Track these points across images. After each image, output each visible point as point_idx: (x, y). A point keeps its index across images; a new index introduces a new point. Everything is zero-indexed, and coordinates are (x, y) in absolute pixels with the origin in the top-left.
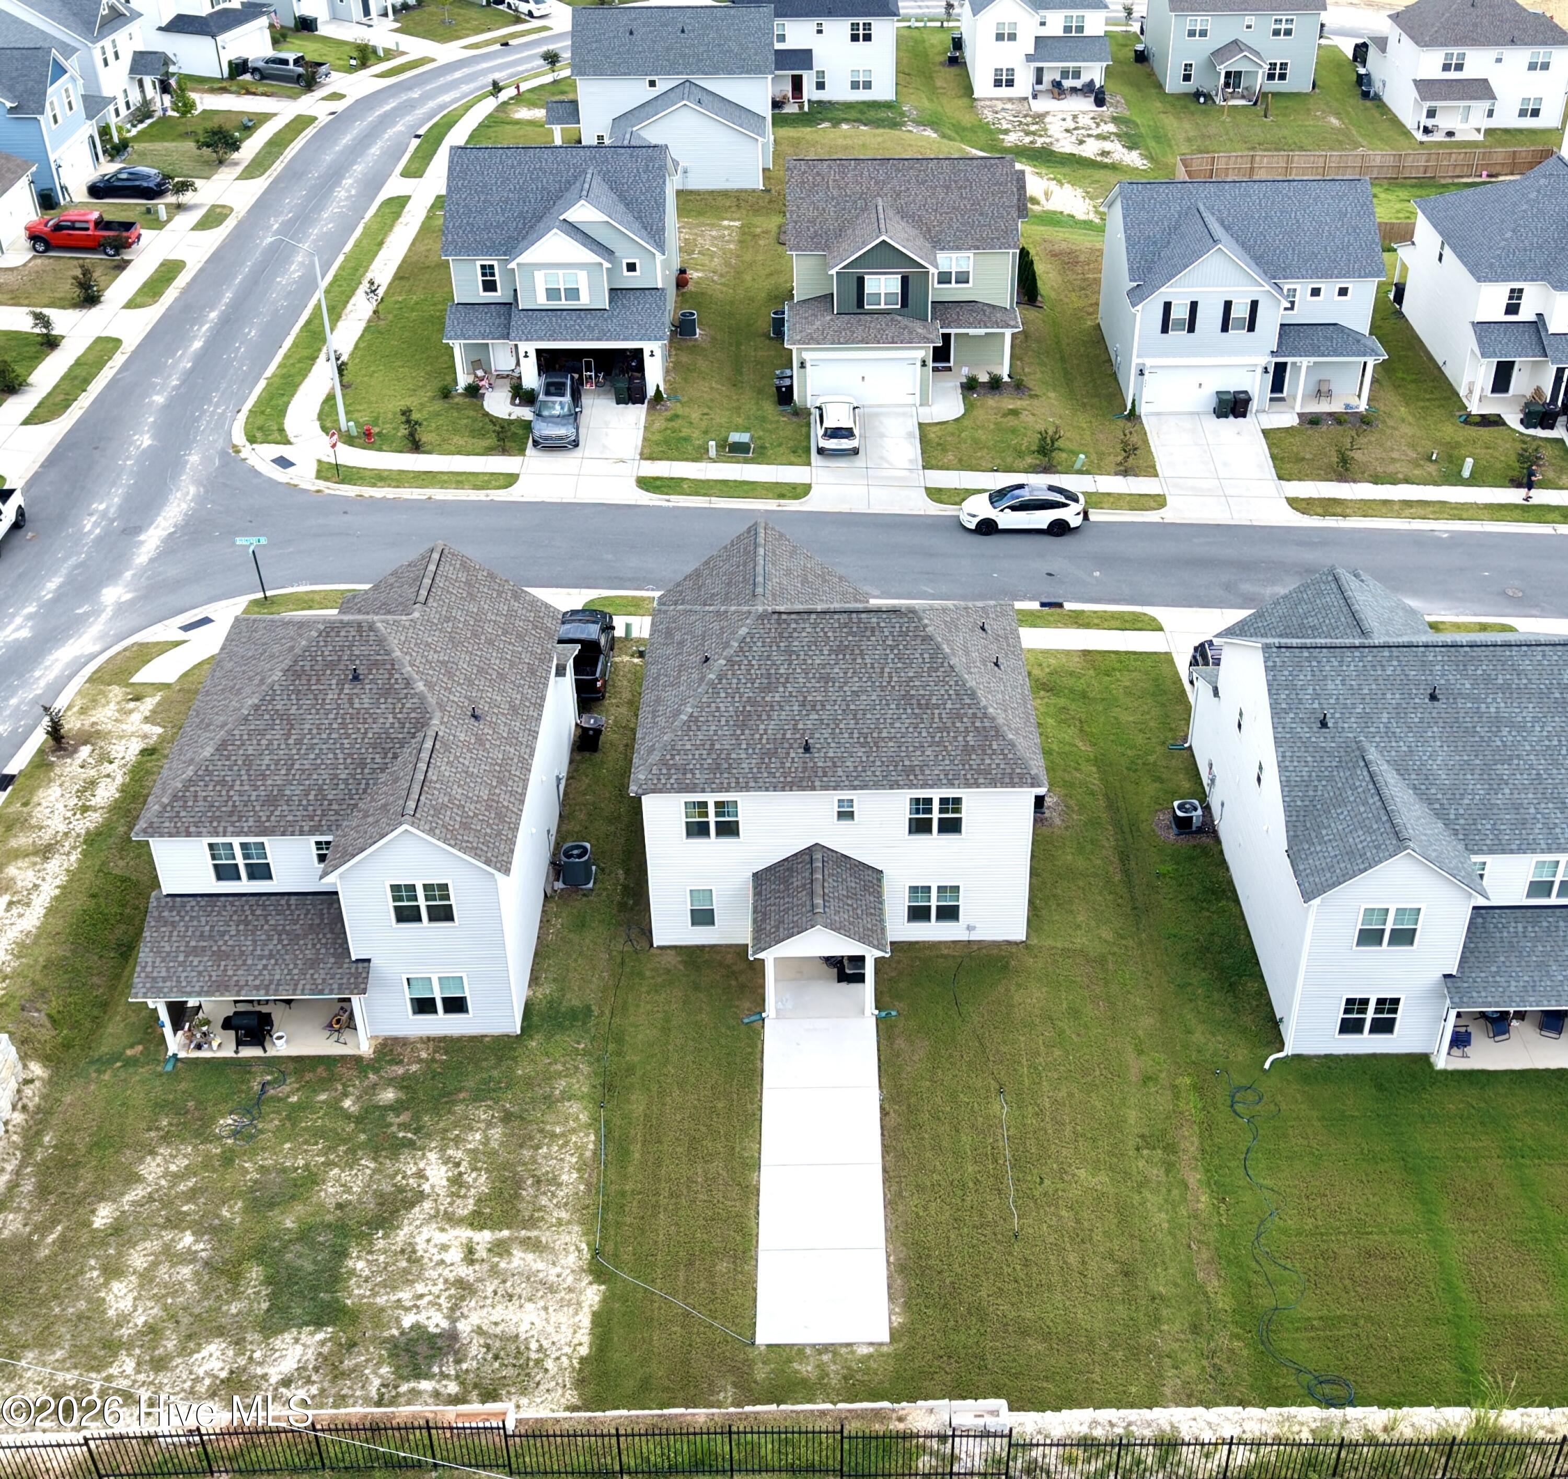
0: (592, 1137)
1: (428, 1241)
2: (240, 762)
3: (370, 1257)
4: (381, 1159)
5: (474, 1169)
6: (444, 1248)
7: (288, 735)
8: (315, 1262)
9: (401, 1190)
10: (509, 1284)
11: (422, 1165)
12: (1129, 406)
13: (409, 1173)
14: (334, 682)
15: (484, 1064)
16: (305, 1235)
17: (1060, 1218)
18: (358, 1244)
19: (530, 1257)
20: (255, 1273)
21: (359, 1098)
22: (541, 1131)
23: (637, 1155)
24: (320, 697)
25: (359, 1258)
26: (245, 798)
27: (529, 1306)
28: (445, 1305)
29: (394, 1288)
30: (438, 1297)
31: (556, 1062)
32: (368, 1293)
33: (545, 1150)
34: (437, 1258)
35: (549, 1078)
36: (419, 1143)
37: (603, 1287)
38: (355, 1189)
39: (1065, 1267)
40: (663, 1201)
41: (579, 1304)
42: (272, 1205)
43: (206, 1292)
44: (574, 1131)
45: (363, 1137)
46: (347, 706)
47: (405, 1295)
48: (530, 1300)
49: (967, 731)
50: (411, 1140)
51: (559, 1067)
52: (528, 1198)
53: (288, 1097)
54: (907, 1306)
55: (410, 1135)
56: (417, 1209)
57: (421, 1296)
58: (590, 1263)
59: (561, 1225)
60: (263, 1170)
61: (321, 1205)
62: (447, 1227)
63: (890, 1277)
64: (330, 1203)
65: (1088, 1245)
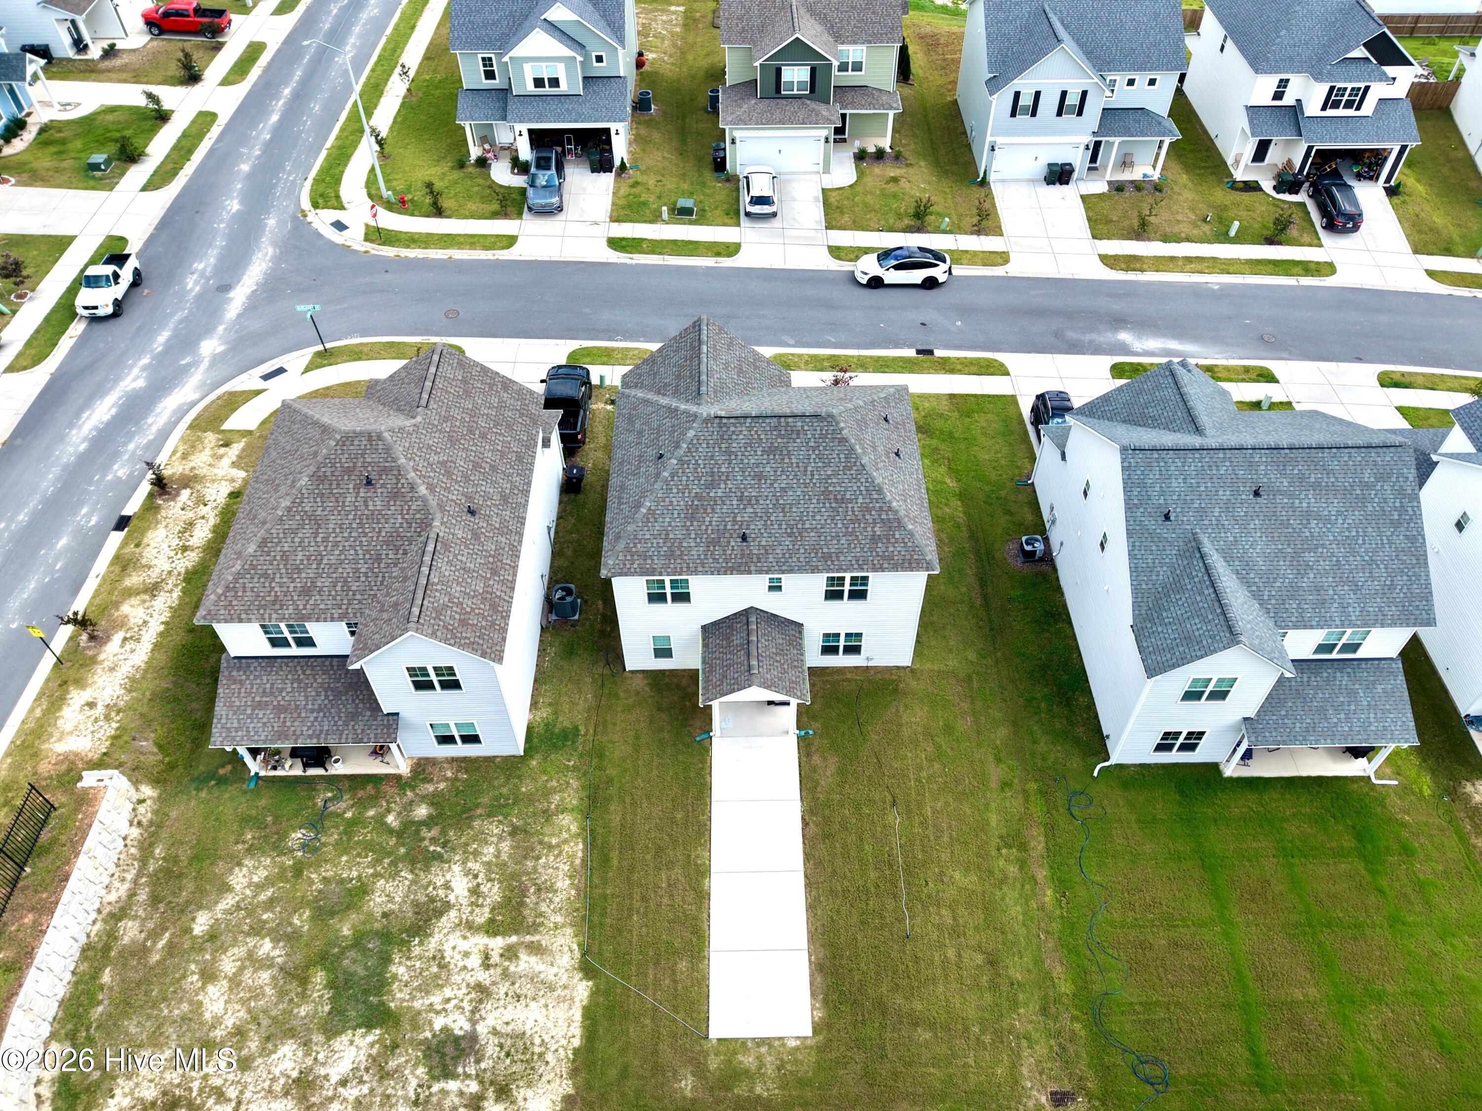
0: (581, 846)
1: (454, 948)
2: (278, 558)
3: (408, 963)
4: (417, 871)
5: (490, 880)
6: (466, 954)
7: (316, 534)
8: (367, 968)
9: (432, 900)
10: (517, 985)
11: (448, 877)
12: (981, 175)
13: (439, 884)
14: (351, 486)
15: (496, 783)
16: (358, 941)
17: (941, 916)
18: (400, 951)
19: (533, 959)
20: (319, 977)
21: (399, 814)
22: (541, 843)
23: (615, 862)
24: (341, 499)
25: (400, 963)
26: (285, 589)
27: (533, 1004)
28: (468, 1008)
29: (427, 993)
30: (462, 1000)
31: (551, 779)
32: (407, 997)
33: (543, 860)
34: (460, 964)
35: (547, 793)
36: (446, 856)
37: (590, 983)
38: (397, 899)
39: (945, 961)
40: (637, 904)
41: (572, 999)
42: (332, 914)
43: (282, 994)
44: (566, 841)
45: (402, 850)
46: (363, 508)
47: (436, 999)
48: (534, 999)
49: (875, 522)
50: (439, 853)
51: (554, 783)
52: (531, 905)
53: (345, 812)
54: (825, 1002)
55: (439, 849)
56: (444, 918)
57: (448, 1000)
58: (580, 962)
59: (556, 928)
60: (326, 881)
61: (371, 914)
62: (468, 934)
63: (812, 975)
64: (378, 912)
65: (962, 939)
